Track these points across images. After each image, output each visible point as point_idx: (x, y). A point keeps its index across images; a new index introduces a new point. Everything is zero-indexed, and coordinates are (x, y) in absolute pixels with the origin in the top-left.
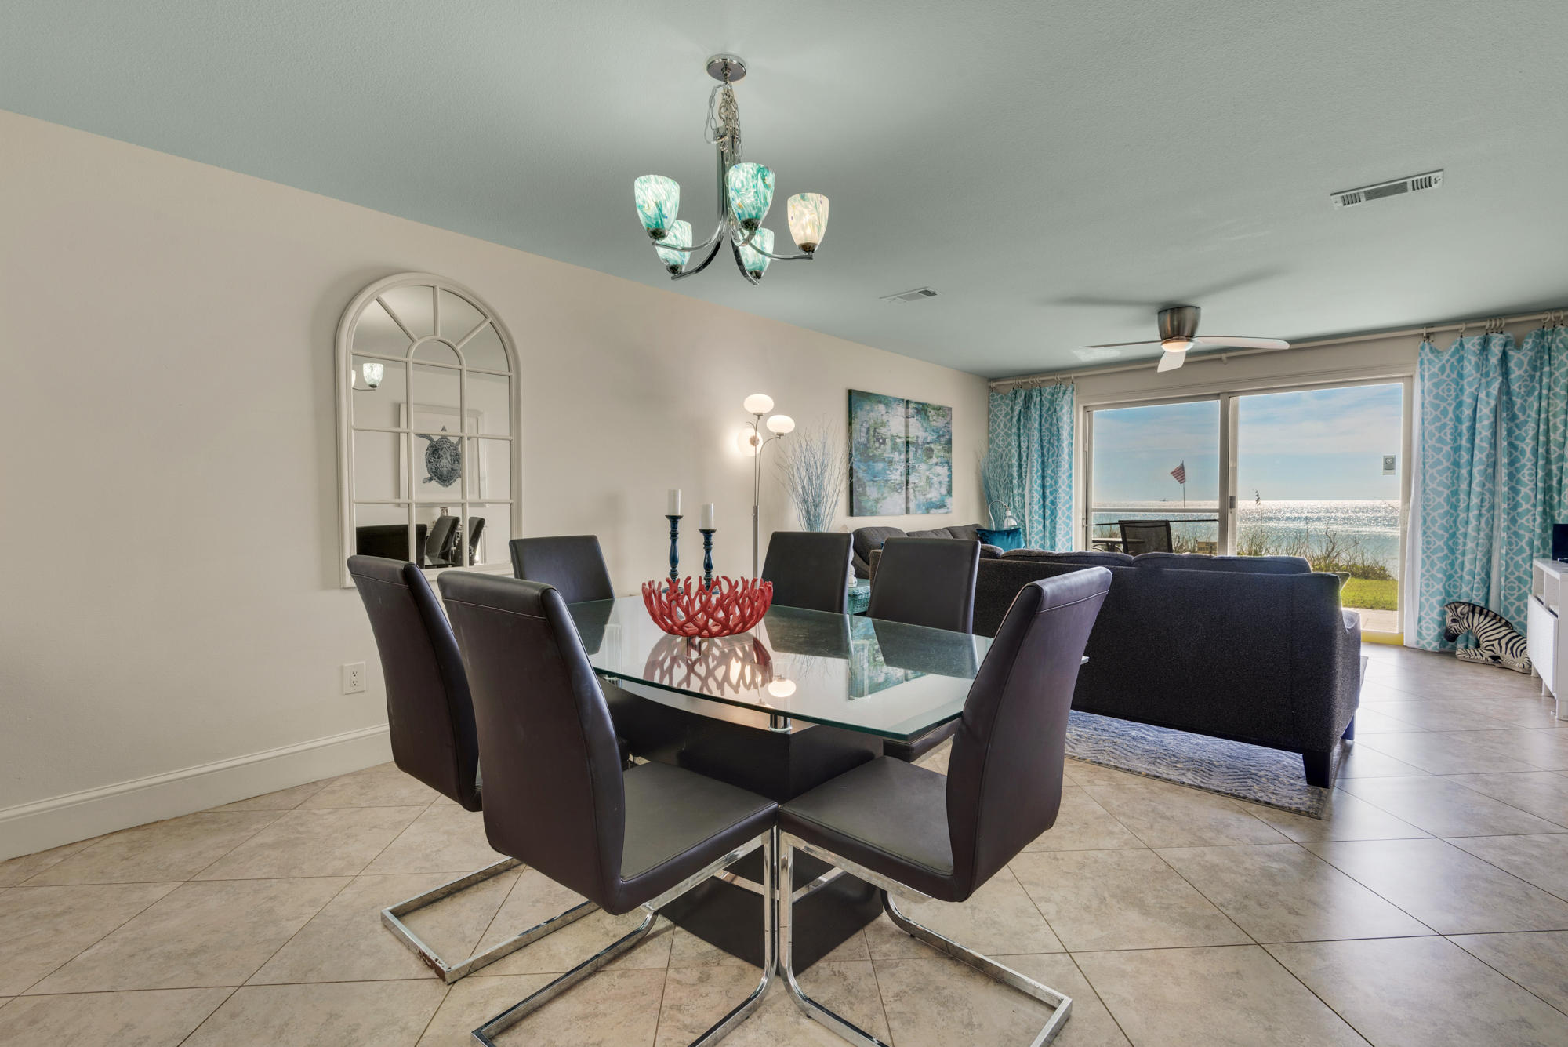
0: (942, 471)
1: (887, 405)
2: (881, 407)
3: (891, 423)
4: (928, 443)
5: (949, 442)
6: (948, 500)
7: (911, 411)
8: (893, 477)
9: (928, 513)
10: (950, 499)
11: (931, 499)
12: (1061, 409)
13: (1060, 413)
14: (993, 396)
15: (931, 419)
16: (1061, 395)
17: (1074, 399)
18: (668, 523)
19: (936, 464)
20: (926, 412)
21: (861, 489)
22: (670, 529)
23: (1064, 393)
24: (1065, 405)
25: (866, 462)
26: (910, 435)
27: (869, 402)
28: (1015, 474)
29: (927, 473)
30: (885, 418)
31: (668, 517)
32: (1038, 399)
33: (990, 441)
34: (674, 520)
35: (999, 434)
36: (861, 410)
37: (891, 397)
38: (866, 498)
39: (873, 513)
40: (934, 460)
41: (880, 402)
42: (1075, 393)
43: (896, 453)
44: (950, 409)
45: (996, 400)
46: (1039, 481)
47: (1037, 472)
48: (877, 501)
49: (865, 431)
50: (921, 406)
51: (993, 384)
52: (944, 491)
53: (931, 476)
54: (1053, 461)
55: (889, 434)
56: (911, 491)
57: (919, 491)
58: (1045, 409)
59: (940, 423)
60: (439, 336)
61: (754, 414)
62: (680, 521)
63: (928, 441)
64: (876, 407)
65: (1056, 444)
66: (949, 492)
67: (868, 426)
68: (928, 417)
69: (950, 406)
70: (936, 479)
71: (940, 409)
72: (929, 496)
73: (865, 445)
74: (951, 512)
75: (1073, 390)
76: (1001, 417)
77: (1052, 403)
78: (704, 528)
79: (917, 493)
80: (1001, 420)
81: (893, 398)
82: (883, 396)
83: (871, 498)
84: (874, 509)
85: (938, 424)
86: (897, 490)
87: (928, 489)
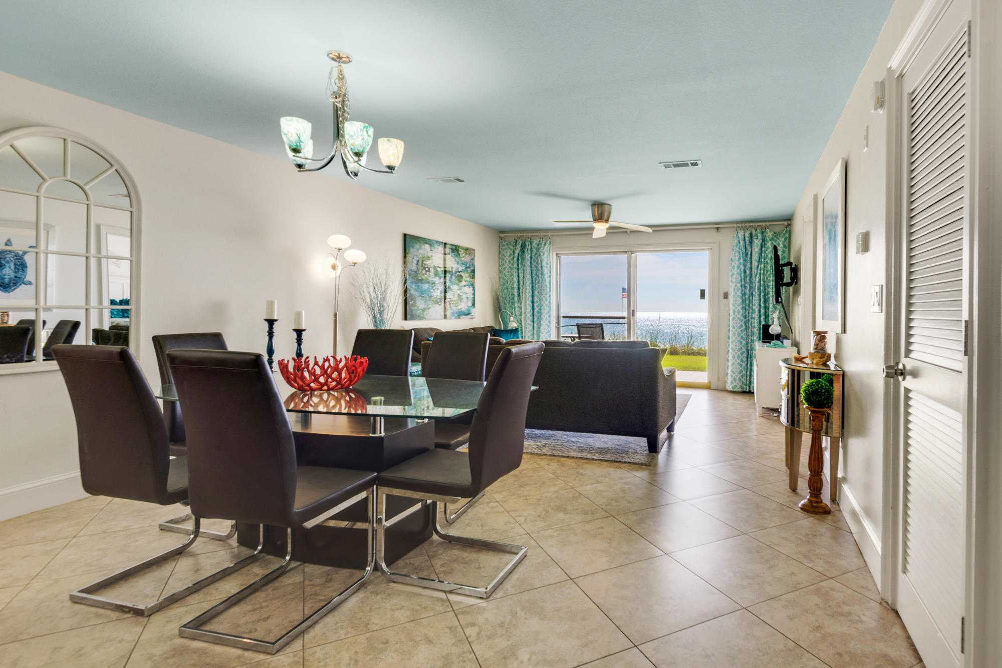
0: (469, 290)
1: (431, 245)
2: (427, 247)
3: (434, 258)
4: (459, 272)
5: (473, 271)
6: (472, 310)
7: (448, 250)
8: (435, 294)
9: (459, 318)
10: (474, 309)
11: (461, 309)
12: (544, 254)
13: (543, 257)
14: (502, 243)
15: (461, 255)
16: (543, 245)
17: (551, 249)
18: (266, 325)
19: (465, 286)
20: (458, 251)
21: (412, 302)
22: (267, 329)
23: (545, 245)
24: (545, 252)
25: (416, 283)
26: (447, 266)
27: (418, 243)
28: (516, 294)
29: (459, 292)
30: (430, 254)
31: (266, 320)
32: (530, 247)
33: (500, 272)
34: (271, 322)
35: (506, 268)
36: (413, 248)
37: (433, 240)
38: (416, 308)
39: (421, 318)
40: (463, 283)
41: (426, 243)
42: (551, 245)
43: (437, 278)
44: (474, 250)
45: (503, 246)
46: (530, 299)
47: (529, 292)
48: (424, 310)
49: (416, 262)
50: (454, 247)
51: (502, 235)
52: (470, 304)
53: (461, 294)
54: (538, 286)
55: (432, 265)
56: (448, 303)
57: (453, 303)
58: (534, 253)
59: (467, 259)
60: (69, 177)
61: (336, 248)
62: (276, 323)
63: (459, 270)
64: (423, 246)
65: (540, 275)
66: (474, 305)
67: (417, 259)
68: (459, 254)
69: (474, 248)
70: (464, 296)
71: (467, 250)
72: (459, 307)
73: (416, 272)
74: (474, 318)
75: (550, 243)
76: (507, 257)
77: (538, 250)
78: (297, 328)
79: (452, 305)
80: (507, 259)
81: (435, 241)
82: (428, 239)
83: (420, 308)
84: (422, 316)
85: (466, 259)
86: (438, 303)
87: (459, 303)
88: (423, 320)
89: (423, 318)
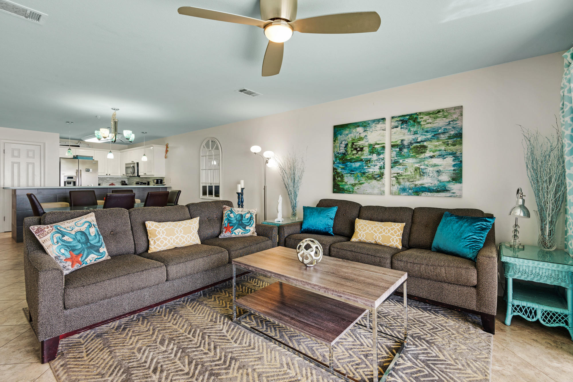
1: (365, 127)
2: (360, 129)
3: (368, 137)
5: (459, 135)
7: (395, 124)
8: (371, 170)
9: (418, 195)
11: (421, 185)
15: (422, 123)
19: (431, 157)
20: (416, 120)
21: (339, 178)
25: (343, 163)
26: (394, 140)
27: (349, 129)
29: (417, 165)
30: (363, 135)
36: (341, 135)
37: (369, 121)
39: (349, 192)
40: (428, 154)
41: (358, 126)
43: (375, 155)
44: (459, 108)
48: (354, 185)
49: (344, 146)
50: (408, 117)
52: (445, 178)
53: (422, 167)
55: (367, 144)
57: (403, 179)
60: (210, 149)
63: (418, 141)
64: (354, 131)
66: (457, 177)
67: (346, 143)
70: (431, 169)
72: (418, 183)
73: (344, 154)
79: (401, 181)
81: (371, 121)
82: (361, 122)
83: (348, 183)
84: (351, 190)
85: (435, 125)
86: (375, 179)
87: (418, 177)
88: (352, 193)
89: (353, 192)
